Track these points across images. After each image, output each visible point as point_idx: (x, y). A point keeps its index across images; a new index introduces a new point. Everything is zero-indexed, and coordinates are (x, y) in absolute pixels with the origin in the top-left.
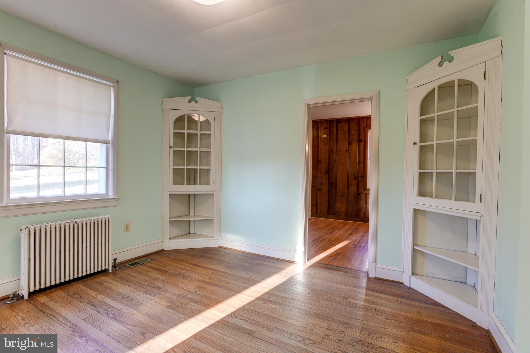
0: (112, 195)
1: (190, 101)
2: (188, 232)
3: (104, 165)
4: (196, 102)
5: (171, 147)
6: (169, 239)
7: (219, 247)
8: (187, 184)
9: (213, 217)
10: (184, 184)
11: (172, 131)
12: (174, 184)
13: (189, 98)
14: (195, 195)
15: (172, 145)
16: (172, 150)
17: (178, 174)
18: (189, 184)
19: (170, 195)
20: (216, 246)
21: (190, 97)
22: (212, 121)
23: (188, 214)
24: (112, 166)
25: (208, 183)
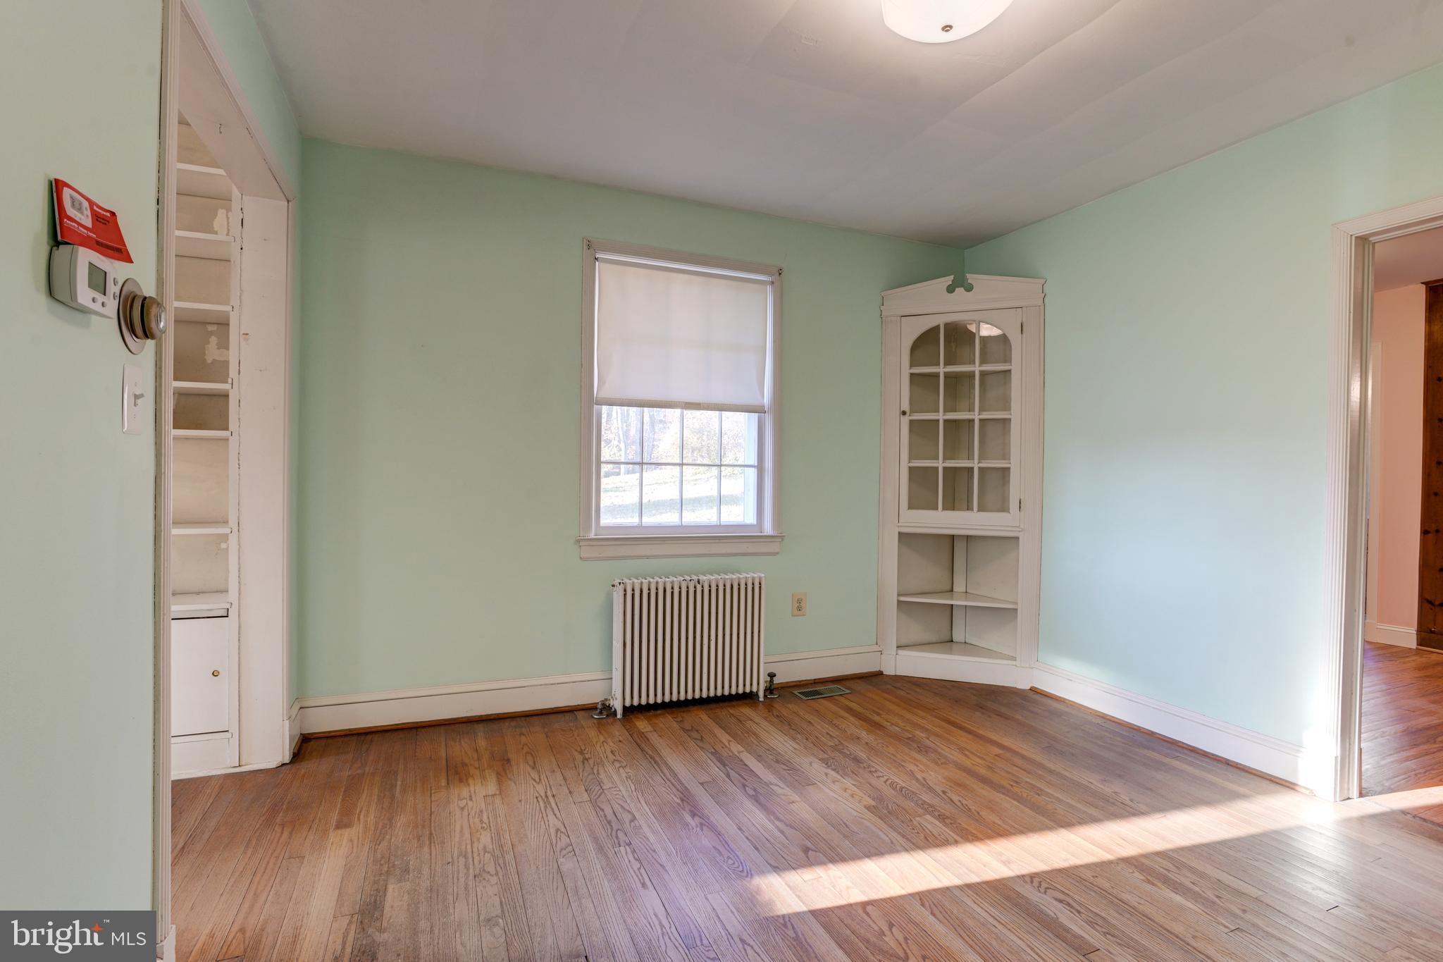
0: (768, 529)
1: (950, 289)
2: (948, 638)
3: (753, 460)
4: (969, 288)
5: (904, 413)
6: (898, 647)
7: (1033, 690)
8: (944, 508)
9: (1016, 603)
10: (937, 509)
11: (906, 371)
12: (911, 507)
13: (948, 280)
14: (968, 538)
15: (906, 407)
16: (905, 420)
17: (921, 479)
18: (953, 509)
19: (900, 534)
20: (1024, 685)
21: (952, 277)
22: (1014, 337)
23: (948, 587)
24: (769, 464)
25: (1004, 508)
